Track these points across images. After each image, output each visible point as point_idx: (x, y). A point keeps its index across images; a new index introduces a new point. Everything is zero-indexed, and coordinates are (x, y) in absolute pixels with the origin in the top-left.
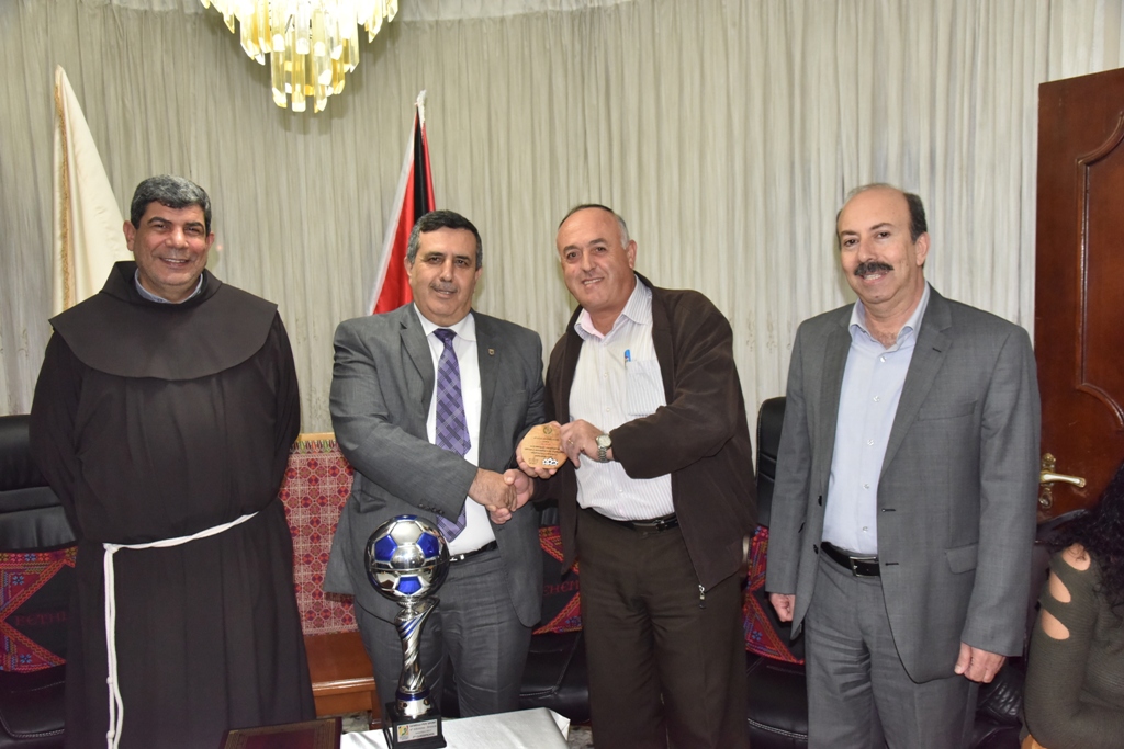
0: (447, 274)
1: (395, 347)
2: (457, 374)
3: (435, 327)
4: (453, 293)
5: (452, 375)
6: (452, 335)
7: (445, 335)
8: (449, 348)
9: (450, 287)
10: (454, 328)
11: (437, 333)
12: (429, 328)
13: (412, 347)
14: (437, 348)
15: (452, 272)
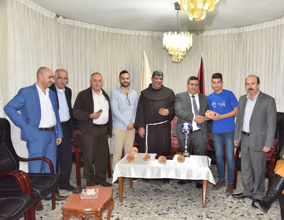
0: (194, 87)
1: (185, 98)
2: (196, 103)
3: (192, 95)
4: (195, 90)
5: (195, 103)
6: (194, 96)
7: (193, 97)
8: (194, 99)
9: (195, 89)
10: (194, 95)
11: (192, 96)
12: (191, 95)
13: (188, 98)
14: (192, 99)
15: (195, 87)
